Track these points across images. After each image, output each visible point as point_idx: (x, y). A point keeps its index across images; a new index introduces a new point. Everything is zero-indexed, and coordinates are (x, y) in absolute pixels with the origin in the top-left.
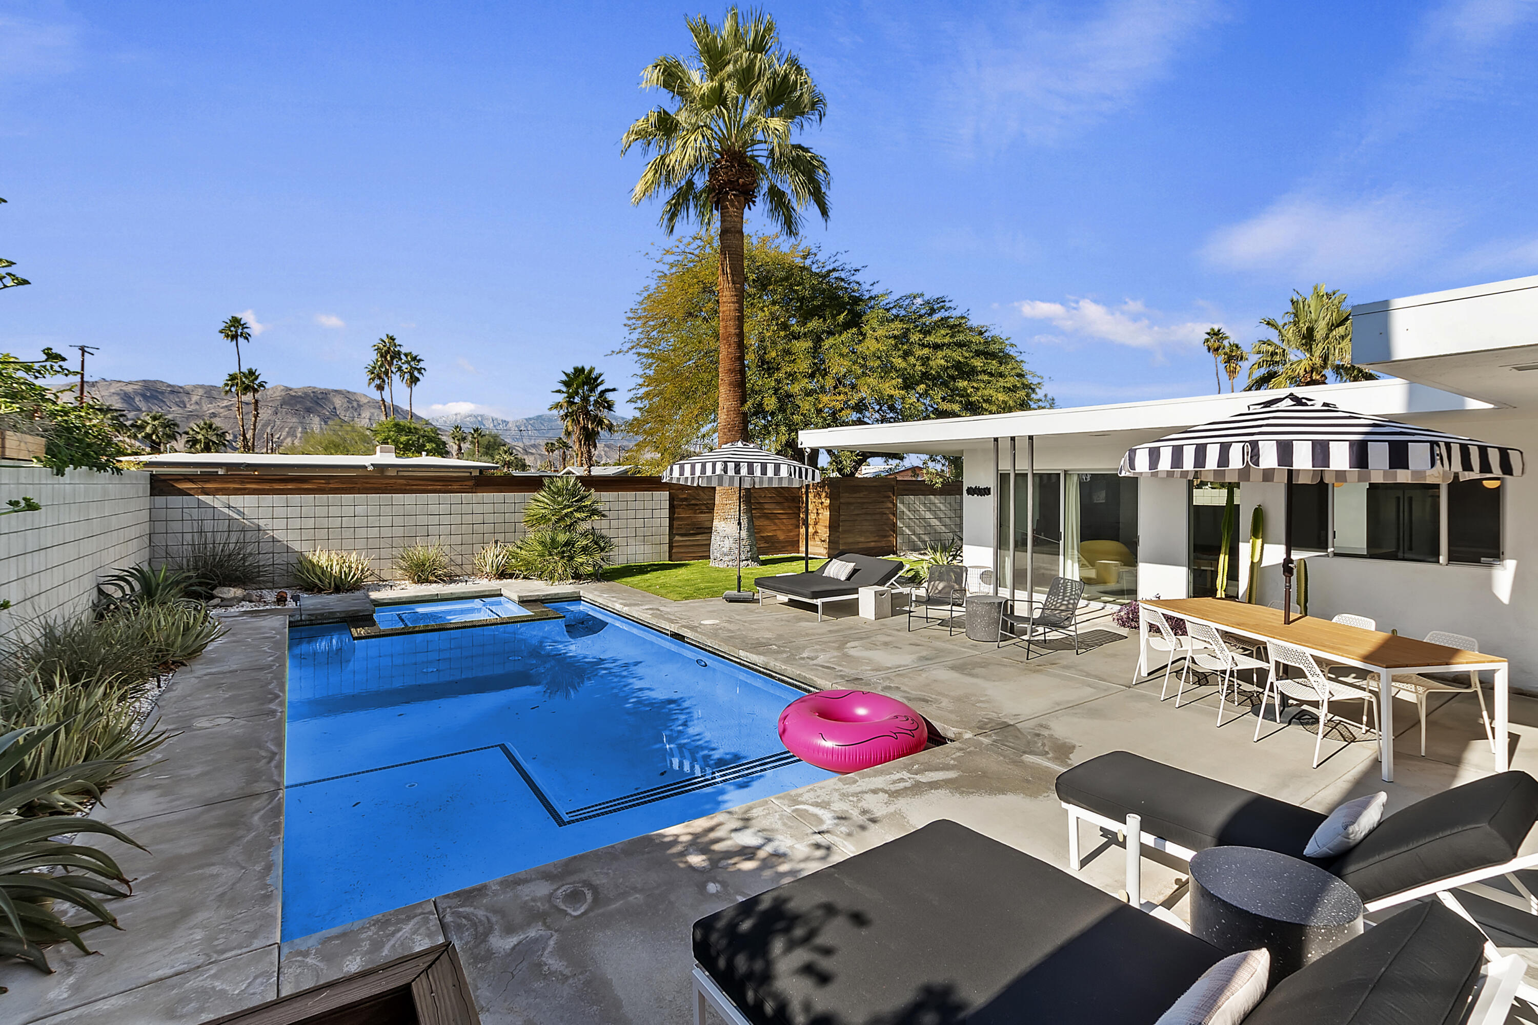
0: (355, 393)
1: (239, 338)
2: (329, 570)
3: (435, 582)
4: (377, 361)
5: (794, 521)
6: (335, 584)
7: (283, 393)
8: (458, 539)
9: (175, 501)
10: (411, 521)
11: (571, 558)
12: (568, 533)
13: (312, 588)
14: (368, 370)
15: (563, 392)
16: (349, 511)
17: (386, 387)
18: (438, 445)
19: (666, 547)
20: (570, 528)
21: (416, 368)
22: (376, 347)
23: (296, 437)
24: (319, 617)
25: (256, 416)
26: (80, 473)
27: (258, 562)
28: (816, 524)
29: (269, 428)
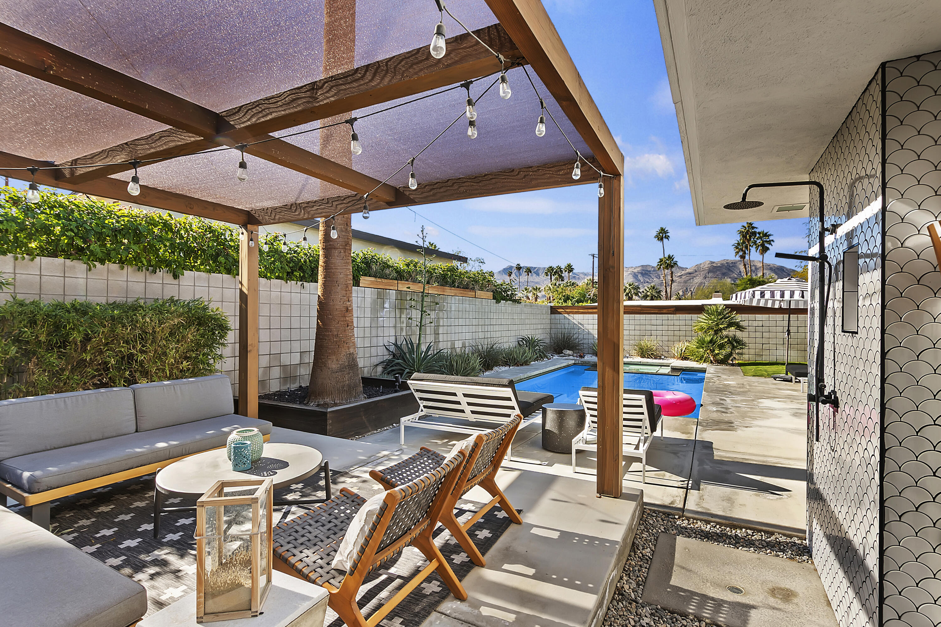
1: (664, 239)
4: (741, 240)
7: (710, 265)
9: (557, 316)
11: (713, 351)
12: (713, 336)
17: (747, 256)
20: (716, 333)
21: (766, 241)
22: (740, 232)
26: (509, 304)
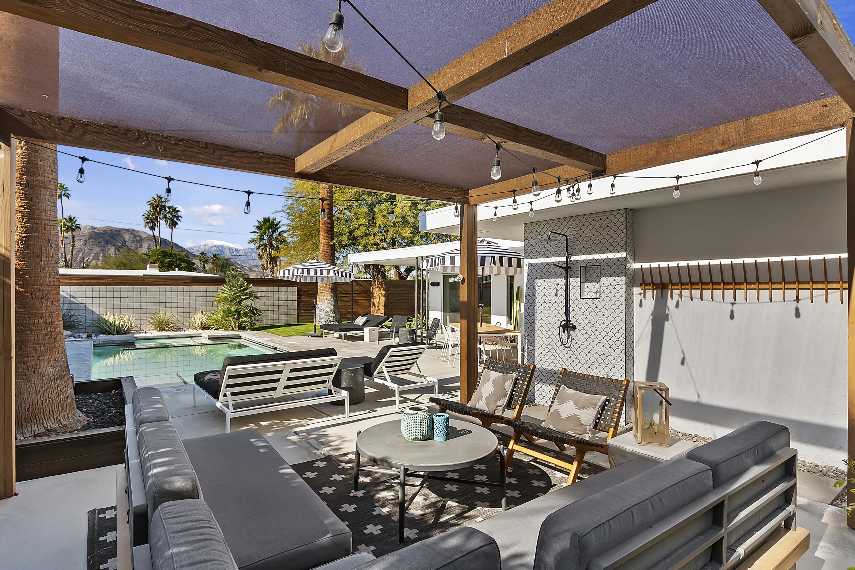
0: (138, 231)
1: (63, 197)
2: (114, 323)
3: (169, 331)
4: (151, 211)
5: (368, 304)
6: (117, 330)
7: (90, 231)
8: (182, 310)
10: (156, 300)
11: (238, 319)
12: (237, 306)
13: (105, 332)
14: (144, 217)
15: (257, 233)
16: (124, 294)
17: (156, 228)
18: (189, 265)
19: (296, 316)
20: (239, 303)
21: (175, 216)
22: (150, 203)
23: (99, 260)
24: (108, 343)
25: (73, 246)
27: (78, 319)
28: (379, 304)
29: (81, 254)
